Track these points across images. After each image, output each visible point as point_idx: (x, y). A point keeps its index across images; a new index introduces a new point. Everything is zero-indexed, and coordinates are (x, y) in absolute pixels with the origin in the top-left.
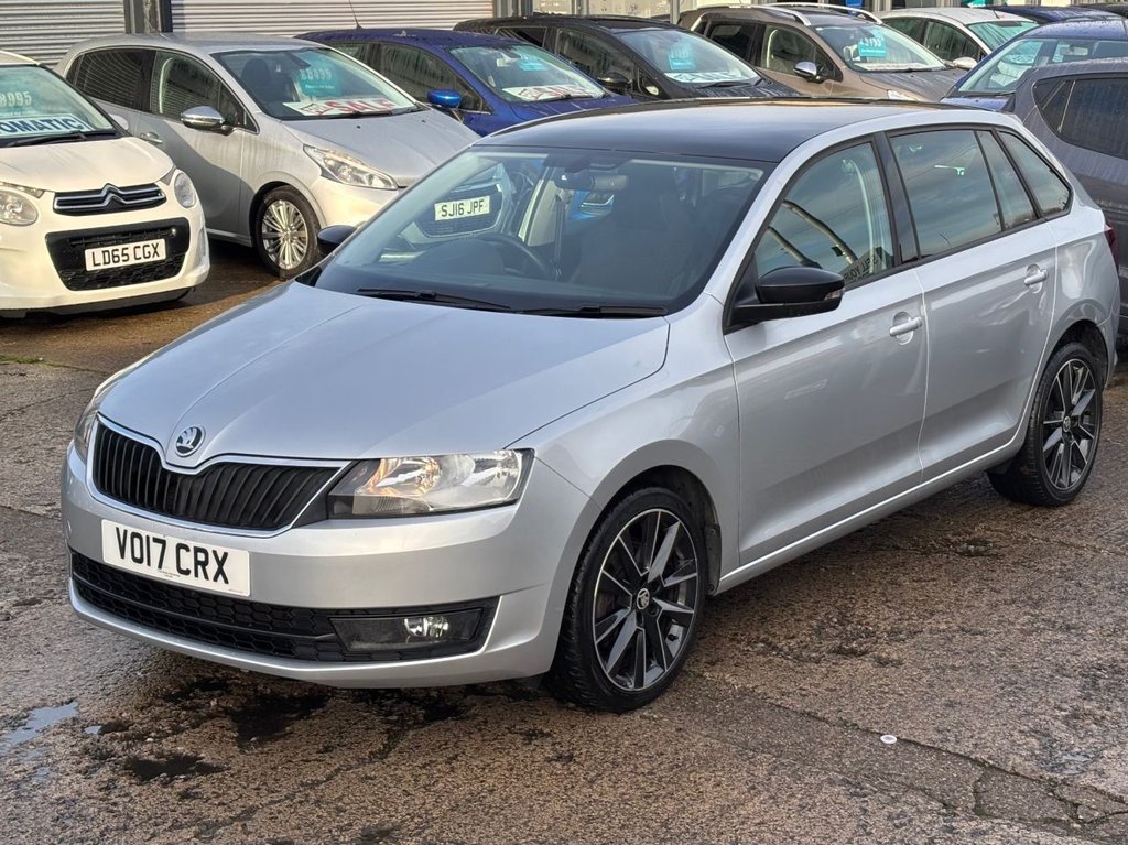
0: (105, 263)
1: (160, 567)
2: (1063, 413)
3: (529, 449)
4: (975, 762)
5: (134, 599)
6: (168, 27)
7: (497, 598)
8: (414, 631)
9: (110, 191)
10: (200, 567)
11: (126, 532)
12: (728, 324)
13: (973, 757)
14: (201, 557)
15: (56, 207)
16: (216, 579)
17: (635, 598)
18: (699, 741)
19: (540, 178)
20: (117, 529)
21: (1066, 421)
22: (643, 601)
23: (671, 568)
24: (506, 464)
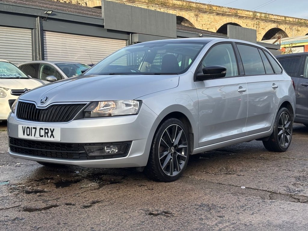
1: (35, 136)
2: (283, 126)
3: (141, 100)
4: (268, 191)
5: (27, 147)
6: (43, 59)
7: (131, 141)
8: (107, 151)
10: (46, 134)
11: (25, 127)
12: (195, 79)
13: (268, 190)
14: (47, 131)
15: (12, 93)
16: (50, 137)
17: (170, 149)
18: (190, 187)
19: (142, 61)
20: (23, 127)
21: (284, 129)
22: (172, 151)
23: (180, 143)
24: (134, 105)
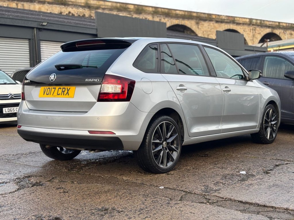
0: (8, 112)
9: (10, 95)
